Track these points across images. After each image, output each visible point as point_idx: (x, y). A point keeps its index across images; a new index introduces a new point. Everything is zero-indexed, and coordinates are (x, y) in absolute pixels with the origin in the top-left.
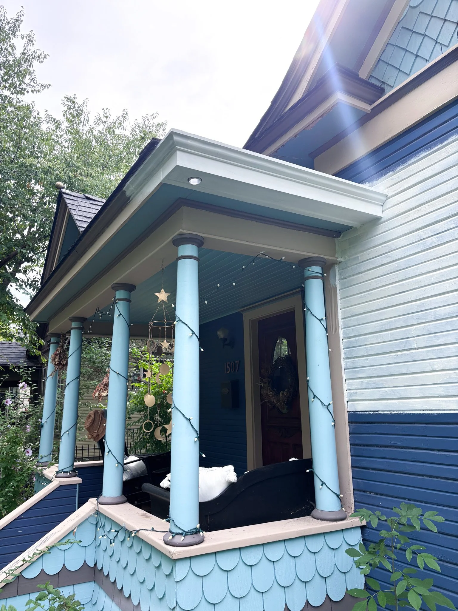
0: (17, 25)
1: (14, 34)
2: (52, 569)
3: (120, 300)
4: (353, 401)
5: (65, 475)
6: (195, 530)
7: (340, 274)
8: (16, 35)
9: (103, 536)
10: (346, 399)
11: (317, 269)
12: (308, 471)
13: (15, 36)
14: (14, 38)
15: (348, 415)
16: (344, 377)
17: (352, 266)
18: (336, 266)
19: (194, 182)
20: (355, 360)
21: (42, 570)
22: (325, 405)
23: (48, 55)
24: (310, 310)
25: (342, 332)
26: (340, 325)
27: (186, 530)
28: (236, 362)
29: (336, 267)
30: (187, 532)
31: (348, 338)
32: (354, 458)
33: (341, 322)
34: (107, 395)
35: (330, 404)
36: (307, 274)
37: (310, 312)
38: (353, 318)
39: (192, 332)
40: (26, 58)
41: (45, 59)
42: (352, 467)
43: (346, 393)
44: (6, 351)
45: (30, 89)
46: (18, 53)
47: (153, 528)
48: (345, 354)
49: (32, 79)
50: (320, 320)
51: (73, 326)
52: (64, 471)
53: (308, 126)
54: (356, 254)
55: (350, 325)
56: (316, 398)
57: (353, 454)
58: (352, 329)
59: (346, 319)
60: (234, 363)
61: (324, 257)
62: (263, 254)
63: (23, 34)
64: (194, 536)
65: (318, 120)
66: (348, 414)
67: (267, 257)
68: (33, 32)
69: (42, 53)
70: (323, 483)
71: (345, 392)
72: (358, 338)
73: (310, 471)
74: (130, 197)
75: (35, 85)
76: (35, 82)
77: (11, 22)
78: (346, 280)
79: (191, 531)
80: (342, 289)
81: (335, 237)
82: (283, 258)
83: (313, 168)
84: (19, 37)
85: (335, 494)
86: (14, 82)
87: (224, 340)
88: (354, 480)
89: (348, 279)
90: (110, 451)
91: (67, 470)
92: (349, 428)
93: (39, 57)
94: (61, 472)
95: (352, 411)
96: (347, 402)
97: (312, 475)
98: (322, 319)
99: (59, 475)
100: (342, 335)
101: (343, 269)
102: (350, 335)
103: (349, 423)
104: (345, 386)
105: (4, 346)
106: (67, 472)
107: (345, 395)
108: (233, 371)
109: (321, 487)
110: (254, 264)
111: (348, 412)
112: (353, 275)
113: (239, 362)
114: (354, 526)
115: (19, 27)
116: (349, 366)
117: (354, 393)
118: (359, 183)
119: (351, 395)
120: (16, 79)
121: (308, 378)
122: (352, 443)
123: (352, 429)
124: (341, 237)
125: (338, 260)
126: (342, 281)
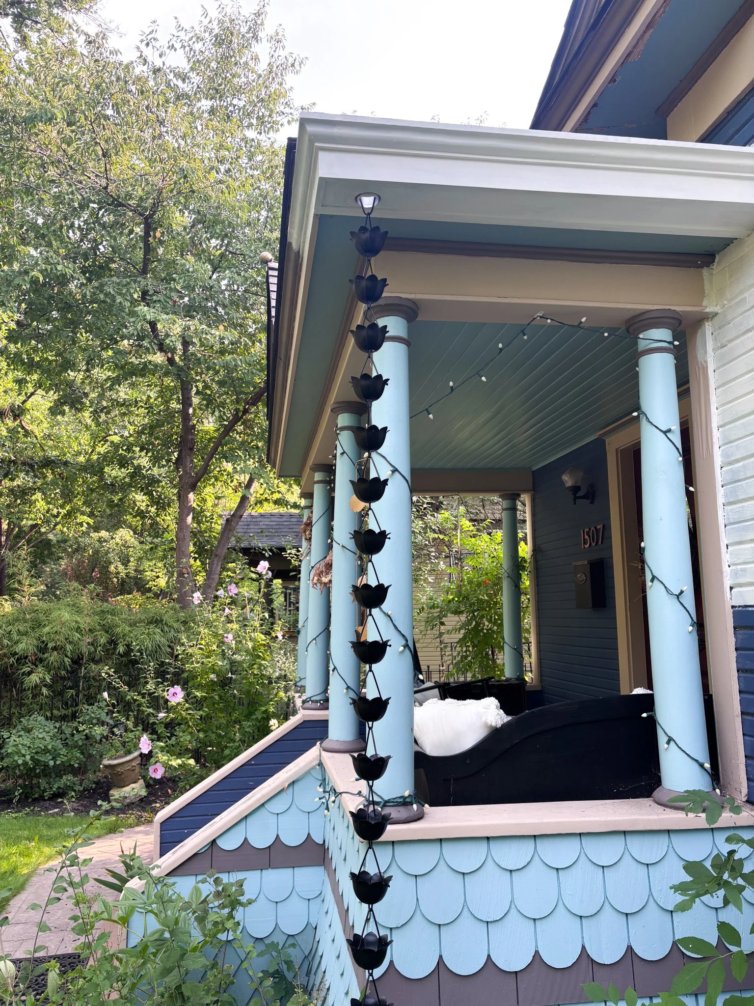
0: (259, 22)
1: (256, 37)
2: (261, 840)
3: (343, 429)
4: (740, 585)
5: (314, 705)
6: (402, 800)
7: (715, 340)
8: (259, 38)
9: (320, 799)
10: (727, 583)
11: (662, 334)
12: (644, 715)
13: (257, 41)
14: (256, 44)
15: (734, 612)
16: (724, 541)
17: (734, 319)
18: (706, 324)
19: (368, 202)
20: (743, 506)
21: (246, 839)
22: (672, 594)
23: (306, 58)
24: (646, 415)
25: (720, 453)
26: (715, 440)
27: (386, 798)
28: (598, 527)
29: (707, 326)
30: (386, 802)
31: (730, 463)
32: (745, 696)
33: (716, 435)
34: (330, 581)
35: (682, 592)
36: (642, 345)
37: (647, 418)
38: (738, 423)
39: (392, 469)
40: (274, 72)
41: (302, 65)
42: (742, 713)
43: (729, 572)
44: (295, 527)
45: (285, 121)
46: (262, 67)
47: (360, 792)
48: (726, 496)
49: (286, 103)
50: (665, 433)
51: (316, 479)
52: (312, 699)
53: (629, 55)
54: (741, 293)
55: (733, 438)
56: (656, 581)
57: (743, 689)
58: (737, 445)
59: (727, 427)
60: (596, 528)
61: (673, 308)
62: (541, 317)
63: (269, 34)
64: (401, 809)
65: (647, 36)
66: (732, 611)
67: (549, 321)
68: (281, 27)
69: (297, 58)
70: (670, 740)
71: (725, 568)
72: (746, 462)
73: (648, 717)
74: (299, 252)
75: (292, 111)
76: (292, 106)
77: (250, 19)
78: (725, 348)
79: (395, 800)
80: (719, 368)
81: (701, 267)
82: (584, 320)
83: (665, 138)
84: (264, 41)
85: (696, 761)
86: (261, 114)
87: (575, 489)
88: (747, 738)
89: (729, 346)
90: (335, 668)
91: (318, 698)
92: (736, 637)
93: (293, 65)
94: (308, 701)
95: (740, 606)
96: (731, 588)
97: (652, 722)
98: (669, 431)
99: (306, 705)
100: (720, 460)
101: (720, 328)
102: (733, 458)
103: (735, 628)
104: (726, 557)
105: (292, 520)
106: (317, 702)
107: (725, 574)
108: (594, 544)
109: (666, 746)
110: (525, 337)
111: (733, 607)
112: (738, 337)
113: (604, 526)
114: (738, 824)
115: (262, 24)
116: (733, 517)
117: (742, 570)
118: (745, 145)
119: (736, 574)
120: (263, 110)
121: (643, 545)
122: (740, 666)
123: (739, 641)
124: (715, 264)
125: (707, 310)
126: (719, 351)
